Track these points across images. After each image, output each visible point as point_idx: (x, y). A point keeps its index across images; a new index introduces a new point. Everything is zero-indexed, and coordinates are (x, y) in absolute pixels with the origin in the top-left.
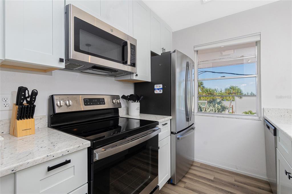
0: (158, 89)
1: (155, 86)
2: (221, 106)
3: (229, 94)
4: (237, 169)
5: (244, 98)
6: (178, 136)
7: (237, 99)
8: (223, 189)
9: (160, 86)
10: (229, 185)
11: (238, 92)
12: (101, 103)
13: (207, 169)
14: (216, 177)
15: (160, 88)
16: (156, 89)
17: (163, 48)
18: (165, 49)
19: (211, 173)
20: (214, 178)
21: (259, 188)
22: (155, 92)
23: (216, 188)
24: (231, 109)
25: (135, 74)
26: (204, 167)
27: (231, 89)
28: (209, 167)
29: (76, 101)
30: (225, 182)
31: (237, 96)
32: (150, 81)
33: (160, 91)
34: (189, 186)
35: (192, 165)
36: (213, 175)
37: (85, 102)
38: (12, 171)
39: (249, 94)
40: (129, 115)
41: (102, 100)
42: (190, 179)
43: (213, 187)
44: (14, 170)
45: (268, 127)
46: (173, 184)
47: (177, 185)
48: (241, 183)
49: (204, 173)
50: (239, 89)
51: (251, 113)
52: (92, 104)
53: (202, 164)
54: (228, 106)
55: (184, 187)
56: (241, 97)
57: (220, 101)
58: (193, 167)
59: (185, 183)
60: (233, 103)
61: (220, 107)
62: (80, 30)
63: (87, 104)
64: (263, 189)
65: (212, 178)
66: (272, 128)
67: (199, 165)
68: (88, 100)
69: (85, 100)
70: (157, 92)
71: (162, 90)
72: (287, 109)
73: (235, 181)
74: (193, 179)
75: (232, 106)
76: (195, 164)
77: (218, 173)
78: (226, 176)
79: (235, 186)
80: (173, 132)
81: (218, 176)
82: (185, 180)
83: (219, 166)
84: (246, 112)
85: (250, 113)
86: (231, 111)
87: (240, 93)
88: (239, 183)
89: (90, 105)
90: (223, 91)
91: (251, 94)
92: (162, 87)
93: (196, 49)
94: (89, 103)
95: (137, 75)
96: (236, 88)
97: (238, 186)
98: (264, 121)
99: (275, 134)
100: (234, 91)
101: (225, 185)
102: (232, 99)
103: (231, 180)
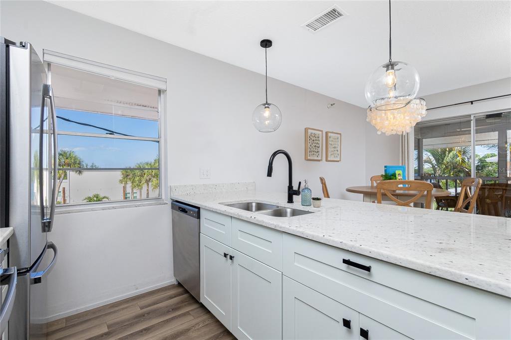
5: (86, 174)
6: (31, 274)
7: (72, 175)
8: (131, 334)
10: (136, 320)
11: (75, 163)
14: (109, 323)
19: (96, 322)
20: (109, 327)
21: (171, 297)
27: (61, 157)
30: (128, 320)
31: (73, 170)
36: (104, 323)
39: (88, 167)
45: (184, 211)
48: (149, 305)
50: (75, 158)
51: (97, 198)
53: (68, 319)
56: (80, 172)
60: (65, 183)
64: (175, 297)
65: (105, 330)
66: (191, 210)
72: (192, 186)
73: (142, 308)
75: (64, 188)
77: (109, 313)
79: (144, 316)
81: (112, 319)
83: (106, 302)
84: (89, 198)
85: (95, 199)
87: (79, 164)
88: (147, 307)
93: (49, 58)
96: (72, 154)
97: (148, 313)
98: (172, 204)
99: (199, 217)
100: (67, 161)
101: (131, 325)
102: (63, 176)
103: (136, 311)
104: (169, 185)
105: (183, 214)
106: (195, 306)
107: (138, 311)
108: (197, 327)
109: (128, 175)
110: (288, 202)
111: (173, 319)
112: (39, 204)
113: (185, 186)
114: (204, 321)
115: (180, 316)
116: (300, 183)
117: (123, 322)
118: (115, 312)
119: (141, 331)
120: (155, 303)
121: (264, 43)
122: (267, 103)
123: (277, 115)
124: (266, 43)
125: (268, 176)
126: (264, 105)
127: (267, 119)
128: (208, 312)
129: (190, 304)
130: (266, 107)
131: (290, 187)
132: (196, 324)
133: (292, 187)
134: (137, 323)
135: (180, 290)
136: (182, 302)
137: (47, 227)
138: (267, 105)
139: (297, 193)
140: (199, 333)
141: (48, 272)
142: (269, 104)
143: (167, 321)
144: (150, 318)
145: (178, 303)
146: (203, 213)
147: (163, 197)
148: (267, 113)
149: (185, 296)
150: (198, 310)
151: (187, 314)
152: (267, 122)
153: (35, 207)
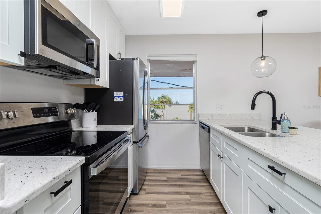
0: (119, 96)
1: (115, 93)
2: (155, 114)
3: (161, 102)
4: (181, 166)
5: (173, 106)
6: (139, 144)
7: (167, 107)
9: (121, 94)
11: (168, 101)
12: (54, 113)
13: (159, 173)
14: (168, 177)
15: (121, 95)
16: (115, 97)
17: (119, 52)
18: (120, 53)
19: (163, 174)
20: (167, 178)
21: (197, 175)
22: (115, 100)
23: (170, 185)
24: (163, 116)
25: (97, 79)
26: (157, 171)
27: (163, 98)
28: (160, 170)
29: (22, 112)
30: (175, 178)
32: (108, 87)
33: (121, 99)
34: (149, 191)
35: (147, 173)
36: (166, 176)
37: (33, 113)
38: (26, 201)
40: (83, 128)
41: (54, 109)
42: (148, 185)
43: (168, 185)
44: (27, 200)
45: (203, 128)
46: (137, 194)
47: (139, 194)
48: (186, 176)
49: (158, 176)
50: (169, 98)
52: (42, 115)
53: (154, 170)
54: (160, 114)
55: (145, 194)
56: (170, 106)
57: (154, 110)
58: (148, 174)
59: (145, 189)
60: (164, 111)
61: (153, 115)
62: (48, 17)
63: (37, 115)
64: (199, 176)
65: (165, 179)
66: (206, 128)
67: (152, 171)
68: (37, 110)
69: (34, 110)
70: (116, 100)
71: (123, 98)
72: (212, 114)
73: (182, 175)
74: (150, 184)
75: (164, 114)
76: (149, 171)
77: (169, 173)
78: (175, 174)
79: (182, 179)
80: (135, 141)
81: (169, 176)
82: (144, 187)
86: (162, 119)
87: (170, 101)
89: (40, 116)
90: (156, 99)
91: (176, 102)
92: (123, 95)
93: (149, 58)
94: (38, 115)
95: (98, 80)
96: (167, 96)
97: (184, 179)
98: (199, 124)
99: (209, 132)
100: (165, 100)
101: (176, 181)
102: (163, 107)
103: (179, 176)
104: (198, 113)
105: (203, 130)
106: (208, 184)
107: (180, 176)
108: (206, 194)
109: (192, 108)
110: (272, 129)
111: (195, 185)
112: (143, 118)
113: (207, 114)
114: (210, 193)
115: (199, 186)
116: (282, 115)
117: (173, 178)
118: (171, 173)
119: (179, 185)
120: (188, 176)
121: (261, 14)
122: (263, 56)
123: (270, 64)
124: (262, 13)
125: (251, 109)
126: (261, 57)
127: (263, 68)
128: (213, 190)
129: (205, 182)
130: (262, 60)
131: (274, 118)
132: (206, 193)
133: (276, 118)
134: (178, 181)
135: (202, 173)
136: (202, 179)
137: (145, 128)
138: (263, 57)
139: (279, 122)
140: (206, 197)
141: (144, 145)
142: (265, 57)
143: (192, 186)
144: (184, 181)
145: (200, 179)
146: (211, 131)
147: (196, 120)
148: (263, 63)
149: (204, 177)
150: (208, 186)
151: (203, 186)
152: (263, 70)
153: (140, 120)
